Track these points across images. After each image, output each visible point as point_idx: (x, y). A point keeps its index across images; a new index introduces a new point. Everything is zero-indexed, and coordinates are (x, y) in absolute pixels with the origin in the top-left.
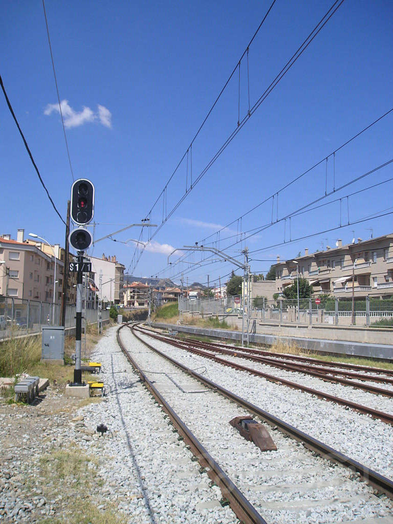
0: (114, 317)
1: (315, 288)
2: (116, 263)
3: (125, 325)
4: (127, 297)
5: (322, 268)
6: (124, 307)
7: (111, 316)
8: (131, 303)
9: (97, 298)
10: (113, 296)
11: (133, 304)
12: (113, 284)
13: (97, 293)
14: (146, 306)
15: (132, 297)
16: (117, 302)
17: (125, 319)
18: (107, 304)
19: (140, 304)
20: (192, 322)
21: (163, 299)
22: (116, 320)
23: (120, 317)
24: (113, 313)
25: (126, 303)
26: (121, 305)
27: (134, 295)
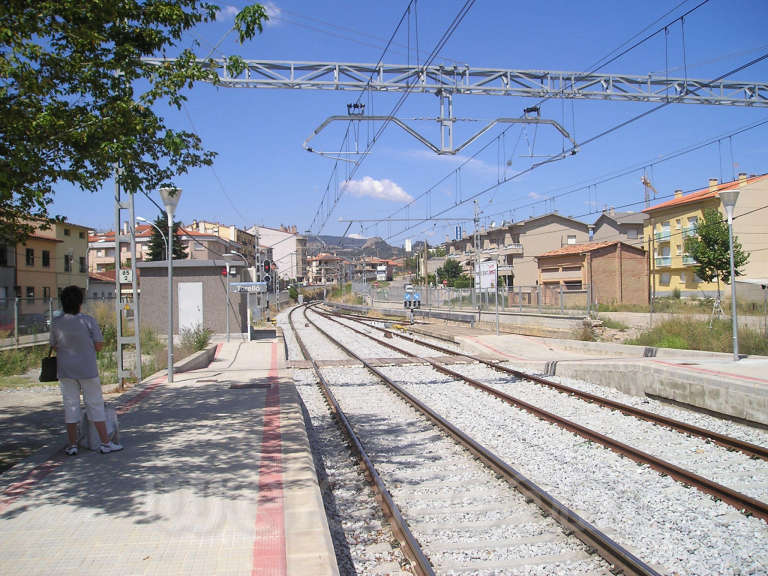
0: (294, 297)
2: (296, 234)
3: (303, 305)
4: (314, 268)
6: (309, 285)
7: (291, 296)
8: (317, 279)
9: (276, 276)
10: (295, 271)
11: (320, 281)
12: (294, 257)
14: (335, 282)
15: (319, 272)
16: (300, 279)
17: (307, 299)
18: (288, 282)
19: (328, 280)
21: (357, 272)
22: (296, 301)
23: (301, 297)
24: (292, 292)
25: (311, 280)
26: (305, 283)
27: (321, 270)
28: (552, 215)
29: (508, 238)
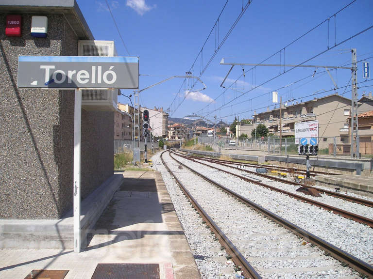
0: (162, 146)
1: (270, 130)
2: (162, 112)
3: (168, 150)
4: (171, 133)
5: (275, 119)
7: (160, 146)
8: (173, 137)
9: (151, 134)
10: (161, 133)
11: (175, 138)
13: (151, 131)
14: (182, 139)
15: (174, 133)
16: (164, 137)
17: (168, 147)
18: (158, 138)
19: (179, 138)
20: (198, 149)
22: (163, 148)
23: (165, 146)
24: (161, 143)
25: (170, 137)
26: (167, 139)
27: (175, 132)
28: (335, 95)
29: (304, 111)
